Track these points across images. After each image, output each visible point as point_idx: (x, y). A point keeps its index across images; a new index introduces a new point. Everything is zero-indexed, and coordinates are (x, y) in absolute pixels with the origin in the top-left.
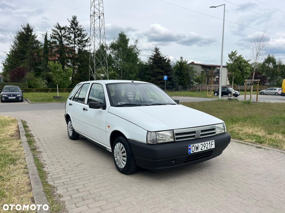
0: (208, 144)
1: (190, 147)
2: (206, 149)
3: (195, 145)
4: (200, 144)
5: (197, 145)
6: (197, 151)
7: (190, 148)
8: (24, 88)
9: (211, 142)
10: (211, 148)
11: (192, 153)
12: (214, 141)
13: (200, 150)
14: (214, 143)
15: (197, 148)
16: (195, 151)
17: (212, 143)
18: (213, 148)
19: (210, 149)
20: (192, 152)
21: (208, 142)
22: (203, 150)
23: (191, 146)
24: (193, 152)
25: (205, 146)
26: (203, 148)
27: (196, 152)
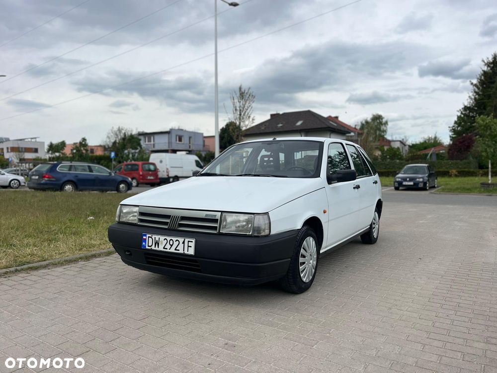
0: (181, 242)
1: (144, 237)
2: (173, 250)
3: (153, 237)
4: (162, 238)
5: (157, 237)
6: (157, 248)
7: (146, 239)
8: (464, 168)
9: (187, 240)
10: (186, 252)
11: (148, 250)
12: (194, 241)
13: (161, 248)
14: (192, 244)
15: (157, 243)
16: (153, 247)
17: (190, 244)
18: (191, 256)
19: (184, 255)
20: (147, 247)
21: (181, 240)
22: (168, 250)
23: (148, 236)
24: (150, 248)
25: (171, 244)
26: (168, 246)
27: (155, 249)
